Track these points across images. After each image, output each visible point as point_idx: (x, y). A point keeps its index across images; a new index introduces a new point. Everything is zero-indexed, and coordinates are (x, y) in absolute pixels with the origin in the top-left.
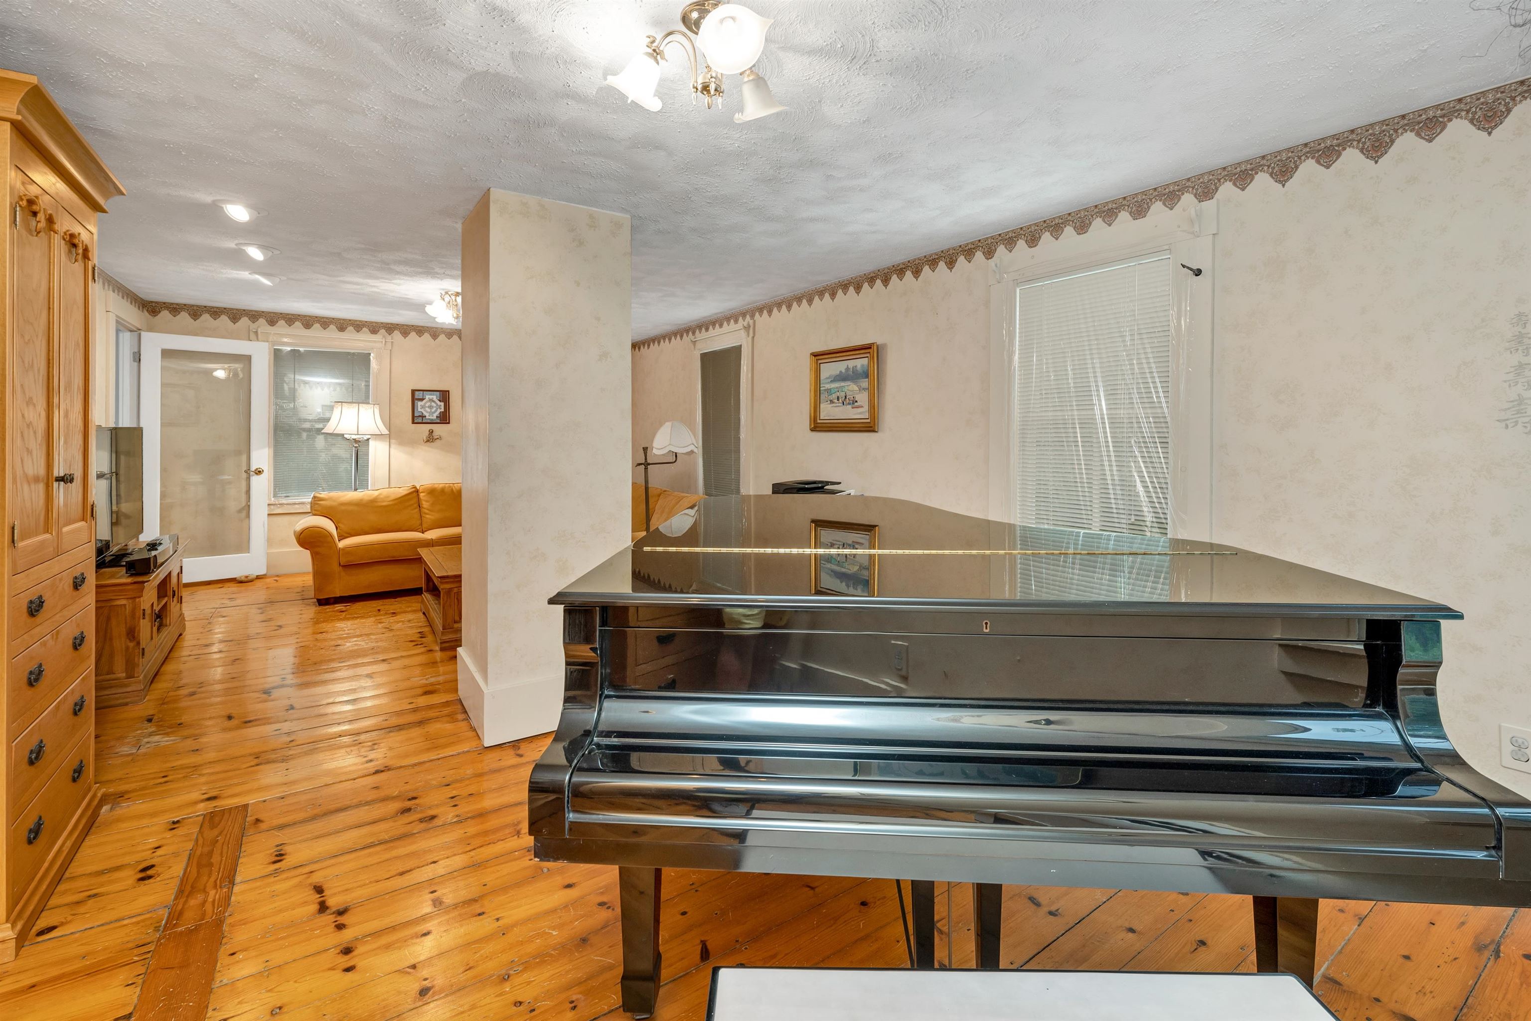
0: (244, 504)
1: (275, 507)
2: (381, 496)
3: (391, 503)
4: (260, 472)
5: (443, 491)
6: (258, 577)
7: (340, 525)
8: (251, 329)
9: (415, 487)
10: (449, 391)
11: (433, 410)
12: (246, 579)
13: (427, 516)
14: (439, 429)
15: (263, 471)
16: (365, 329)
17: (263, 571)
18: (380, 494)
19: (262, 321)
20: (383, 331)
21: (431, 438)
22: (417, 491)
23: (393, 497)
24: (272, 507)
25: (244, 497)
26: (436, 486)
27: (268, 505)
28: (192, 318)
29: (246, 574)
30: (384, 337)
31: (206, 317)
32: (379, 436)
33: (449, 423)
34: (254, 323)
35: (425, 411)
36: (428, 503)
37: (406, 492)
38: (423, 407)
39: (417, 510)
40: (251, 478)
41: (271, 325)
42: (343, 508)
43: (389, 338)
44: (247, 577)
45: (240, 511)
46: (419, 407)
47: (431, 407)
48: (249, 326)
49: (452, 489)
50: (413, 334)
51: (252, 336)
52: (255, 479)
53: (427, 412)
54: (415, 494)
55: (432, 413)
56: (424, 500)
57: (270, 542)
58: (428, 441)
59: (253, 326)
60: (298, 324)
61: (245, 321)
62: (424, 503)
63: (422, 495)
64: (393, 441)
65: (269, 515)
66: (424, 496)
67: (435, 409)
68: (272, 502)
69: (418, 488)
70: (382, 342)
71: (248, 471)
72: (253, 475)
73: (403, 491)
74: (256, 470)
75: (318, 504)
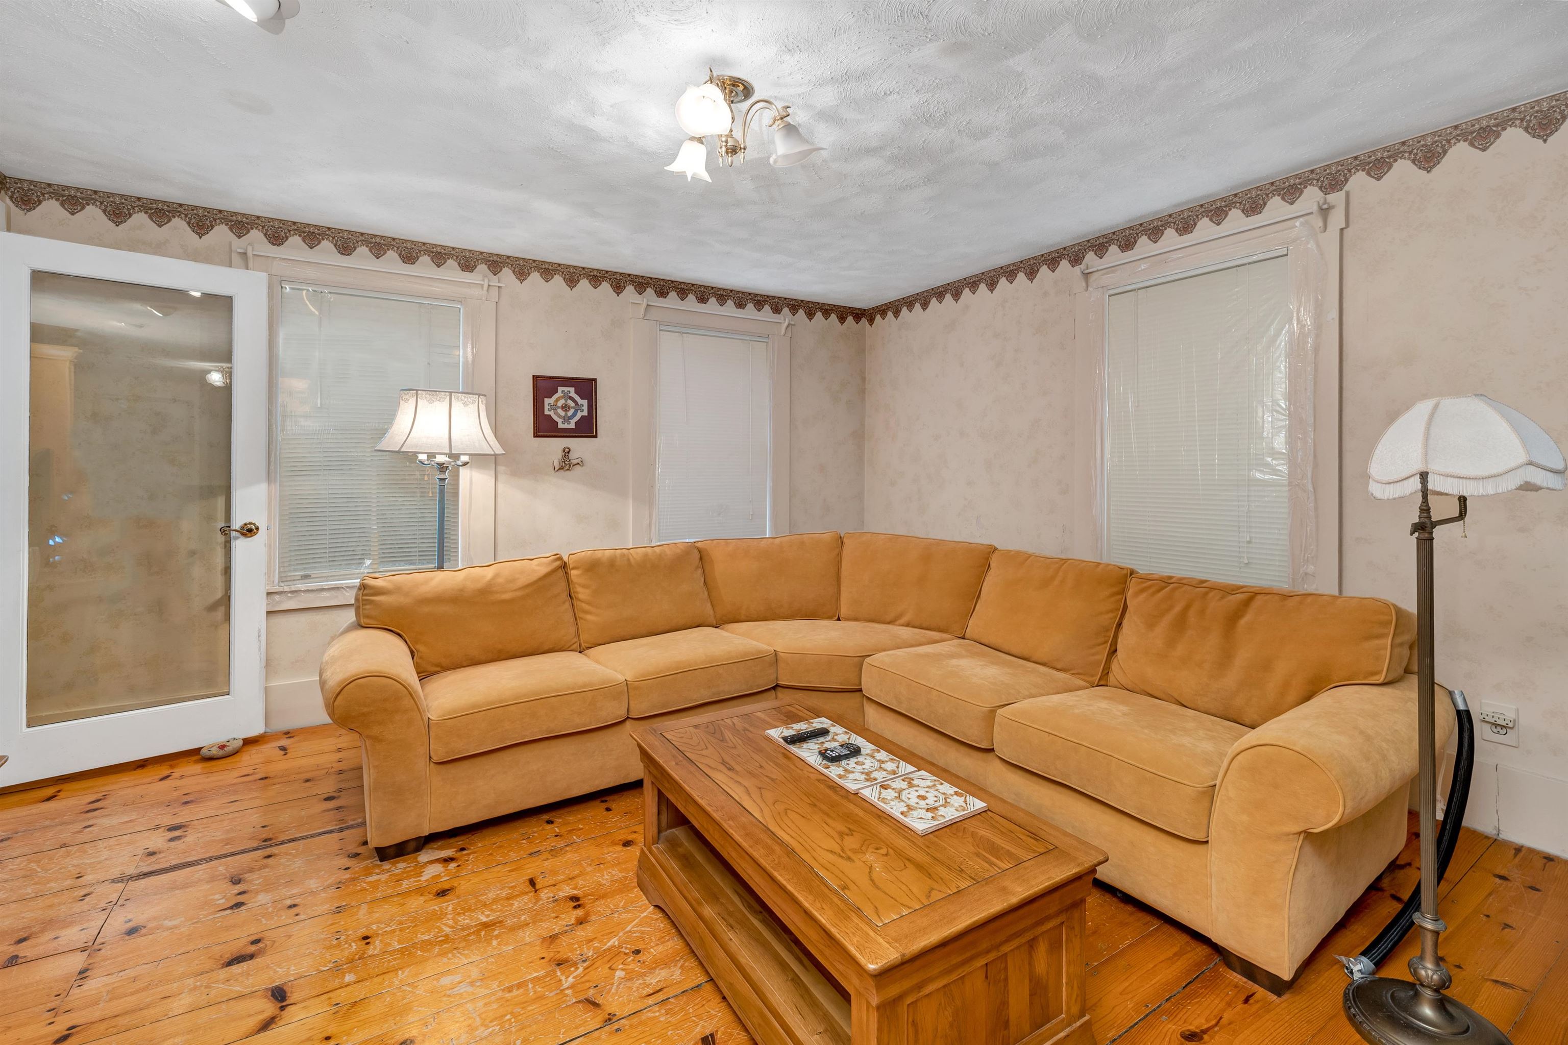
0: (219, 594)
1: (283, 597)
2: (500, 580)
3: (519, 594)
4: (250, 531)
5: (612, 564)
6: (248, 742)
7: (421, 648)
8: (233, 248)
9: (560, 559)
10: (595, 380)
11: (570, 413)
12: (221, 753)
13: (589, 617)
14: (579, 446)
15: (257, 529)
16: (450, 262)
17: (257, 729)
18: (497, 576)
19: (256, 235)
20: (482, 268)
21: (566, 463)
22: (564, 566)
23: (523, 580)
24: (277, 597)
25: (219, 580)
26: (599, 554)
27: (268, 594)
28: (113, 221)
29: (221, 738)
30: (485, 276)
31: (140, 218)
32: (479, 459)
33: (596, 437)
34: (239, 237)
35: (556, 413)
36: (587, 591)
37: (544, 570)
38: (554, 407)
39: (567, 605)
40: (233, 543)
41: (273, 244)
42: (426, 609)
43: (494, 280)
44: (222, 747)
45: (213, 608)
46: (546, 407)
47: (565, 408)
48: (230, 244)
49: (629, 560)
50: (535, 276)
51: (236, 259)
52: (240, 546)
53: (559, 416)
54: (561, 573)
55: (567, 419)
56: (580, 585)
57: (270, 666)
58: (561, 468)
59: (239, 244)
60: (326, 244)
61: (221, 233)
62: (579, 589)
63: (573, 573)
64: (501, 468)
65: (269, 613)
66: (578, 576)
67: (572, 411)
68: (276, 589)
69: (565, 558)
70: (482, 286)
71: (226, 531)
72: (236, 538)
73: (539, 569)
74: (242, 528)
75: (371, 602)
